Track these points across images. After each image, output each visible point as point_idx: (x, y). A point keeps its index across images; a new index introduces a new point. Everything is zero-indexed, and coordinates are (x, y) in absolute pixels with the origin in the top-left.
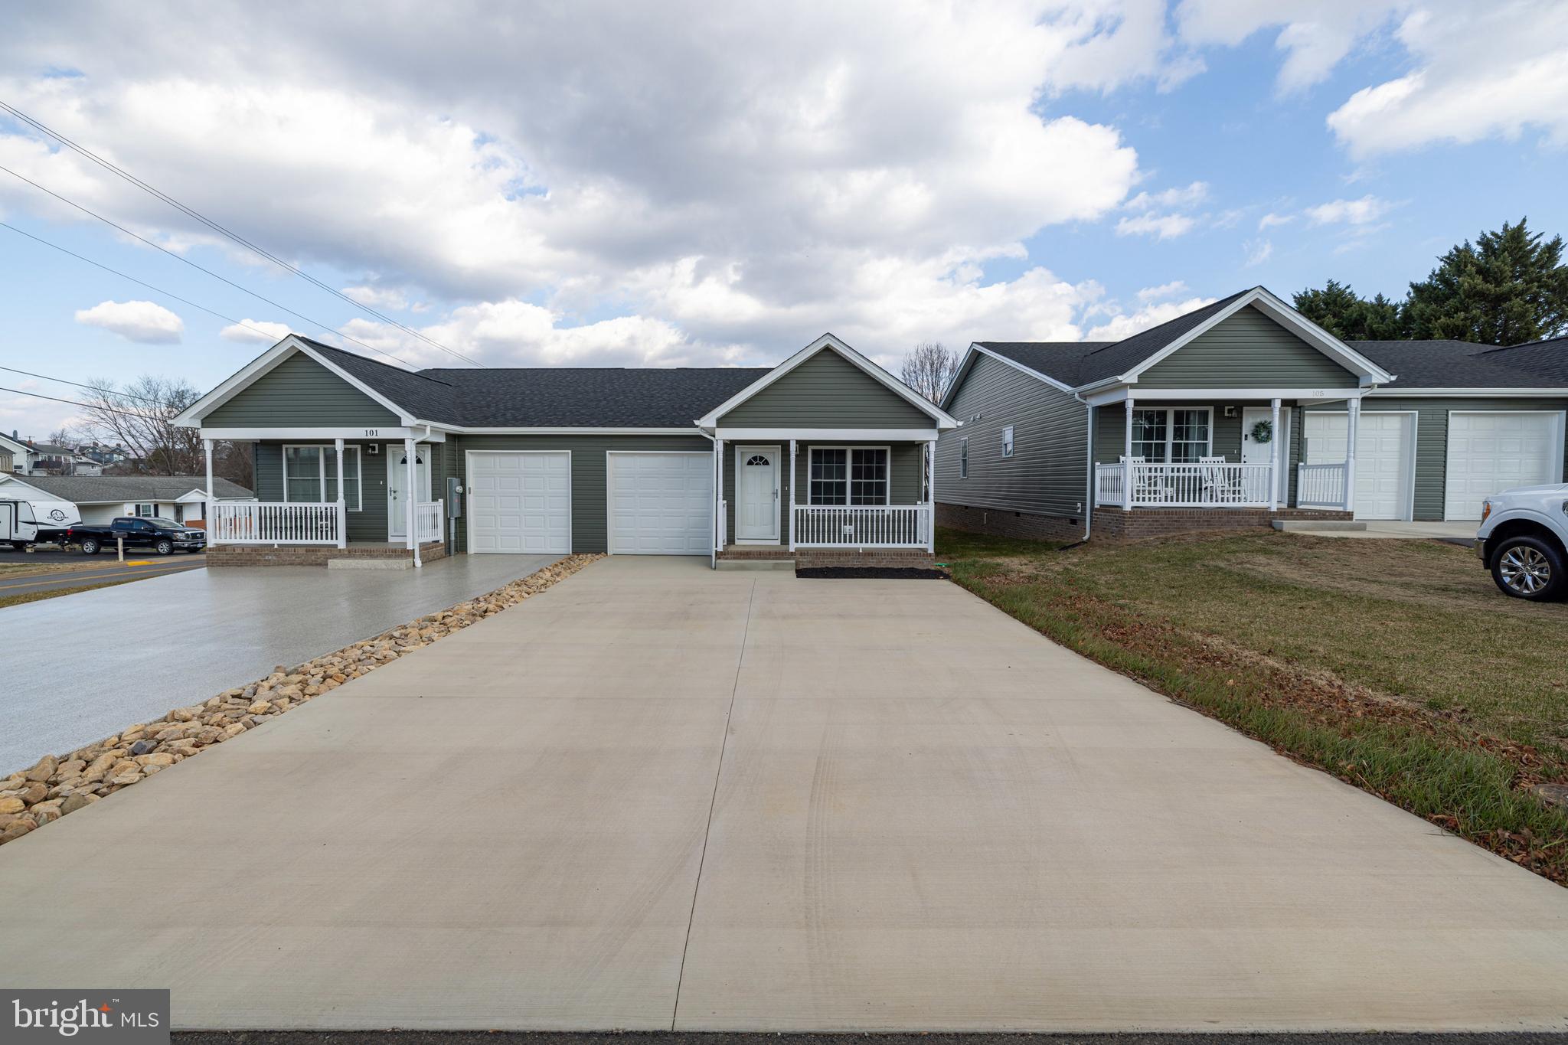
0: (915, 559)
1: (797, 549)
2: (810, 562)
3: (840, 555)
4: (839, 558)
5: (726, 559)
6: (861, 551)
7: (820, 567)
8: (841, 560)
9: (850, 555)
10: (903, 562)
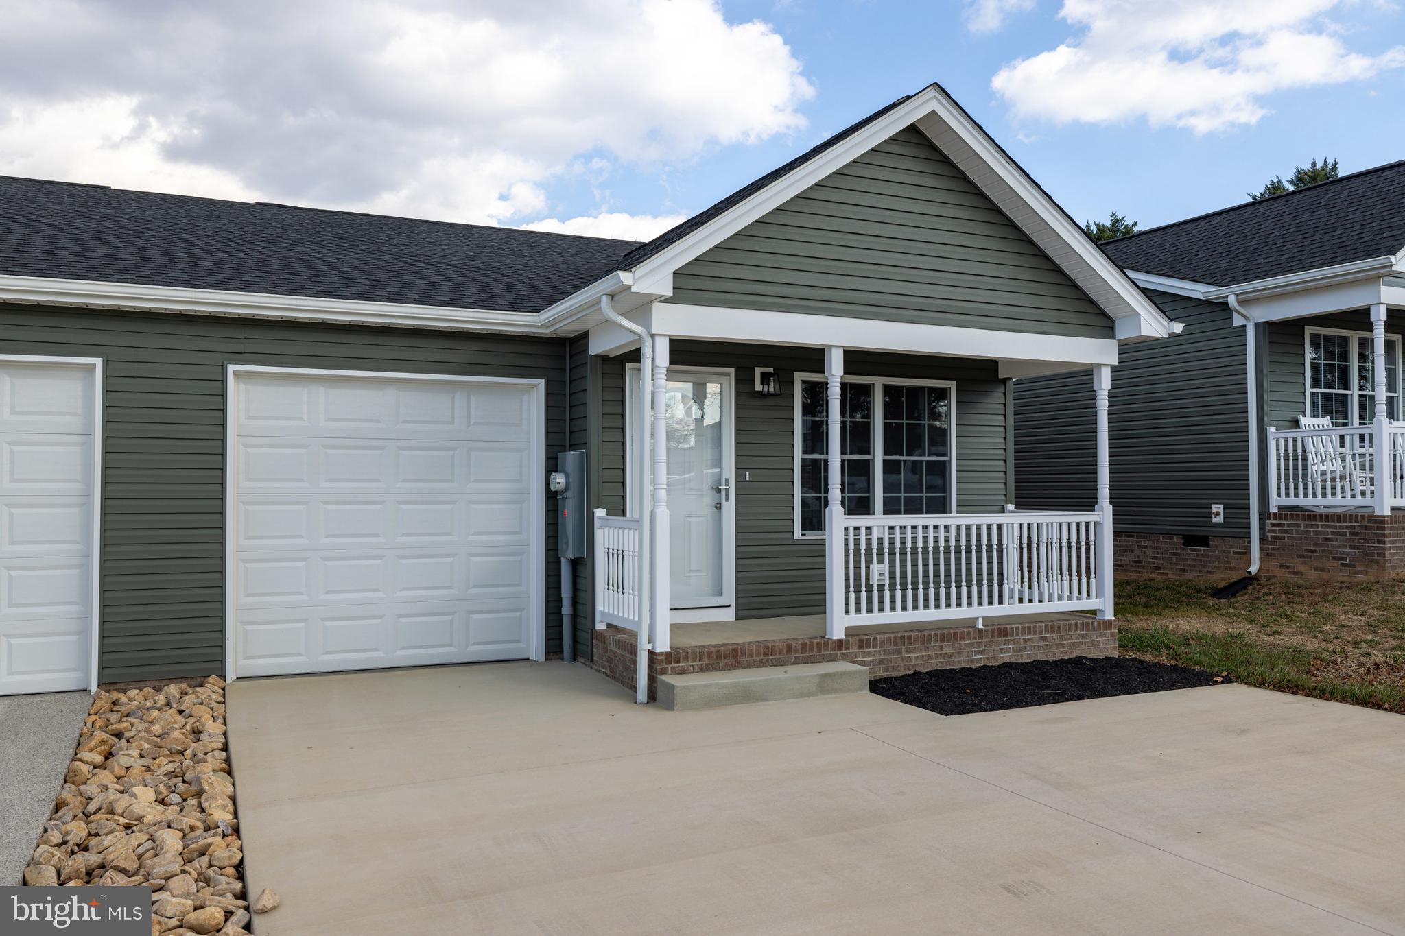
0: (1083, 637)
1: (850, 631)
2: (881, 662)
3: (942, 638)
4: (941, 648)
5: (683, 672)
6: (981, 626)
7: (901, 673)
8: (946, 650)
9: (962, 638)
10: (1063, 646)
